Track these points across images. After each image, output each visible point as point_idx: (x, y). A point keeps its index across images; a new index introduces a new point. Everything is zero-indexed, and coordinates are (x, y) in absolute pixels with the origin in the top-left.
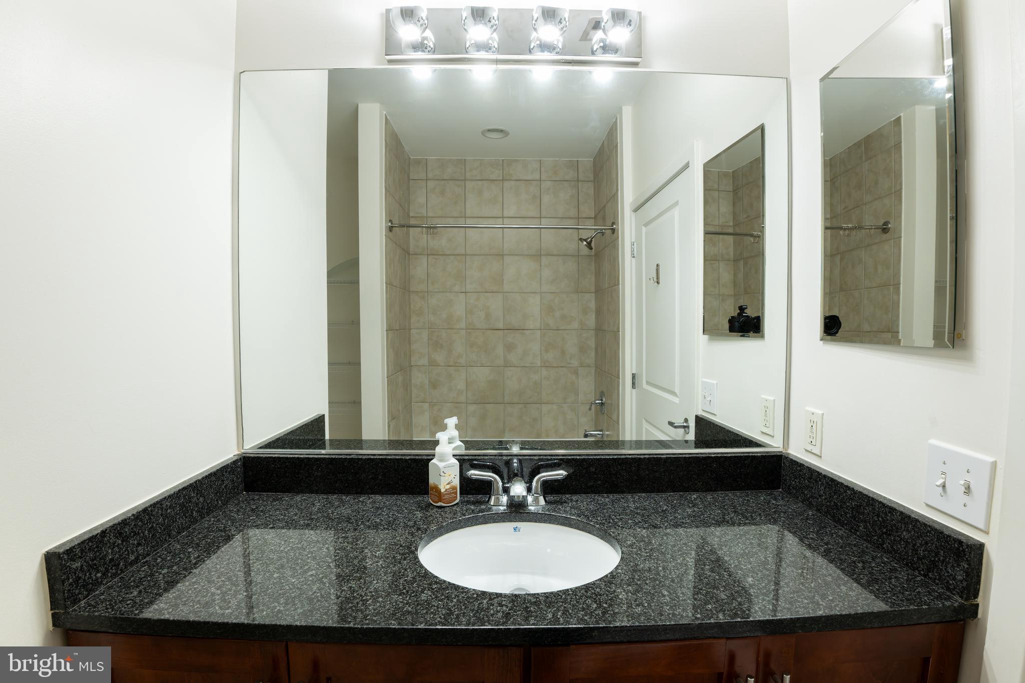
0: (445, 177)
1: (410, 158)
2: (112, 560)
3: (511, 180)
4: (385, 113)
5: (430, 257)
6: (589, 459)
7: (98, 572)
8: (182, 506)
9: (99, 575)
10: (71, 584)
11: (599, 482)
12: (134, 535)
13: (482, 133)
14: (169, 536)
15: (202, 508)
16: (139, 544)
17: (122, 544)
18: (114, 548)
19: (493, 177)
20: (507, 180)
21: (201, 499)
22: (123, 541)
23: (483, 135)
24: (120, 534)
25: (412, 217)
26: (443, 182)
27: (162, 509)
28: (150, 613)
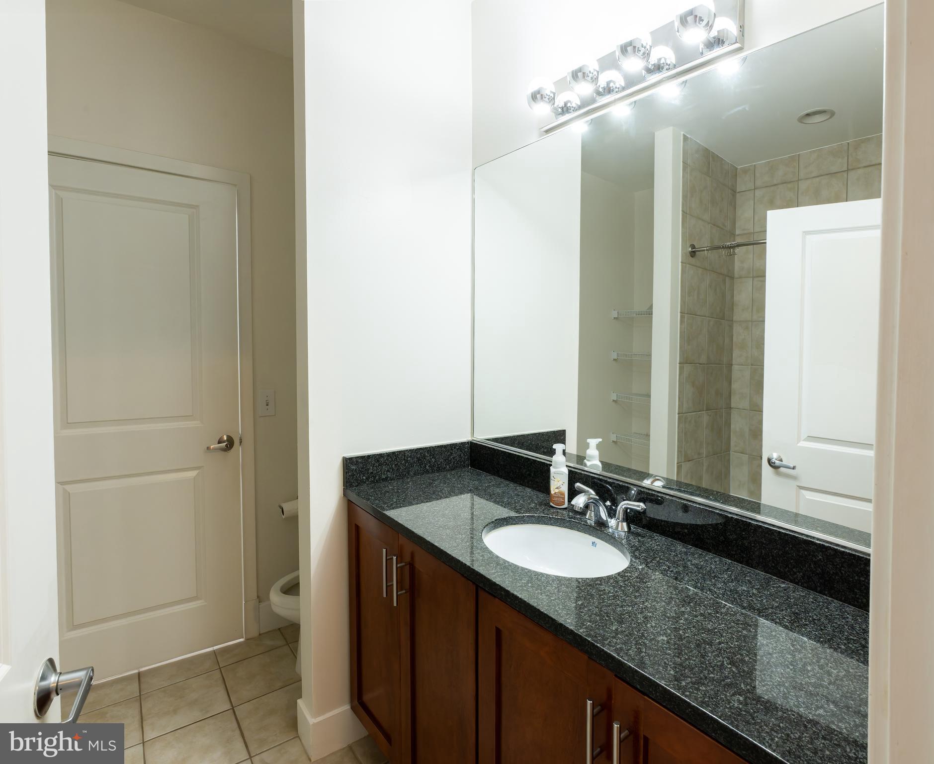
0: (775, 182)
1: (737, 169)
2: (372, 473)
3: (859, 168)
4: (682, 133)
5: (756, 279)
6: (677, 501)
7: (364, 476)
8: (419, 459)
9: (364, 478)
10: (350, 476)
11: (686, 531)
12: (386, 465)
13: (798, 120)
14: (408, 474)
15: (433, 466)
16: (388, 471)
17: (378, 467)
18: (374, 467)
19: (834, 169)
20: (853, 169)
21: (433, 460)
22: (379, 465)
23: (802, 123)
24: (378, 461)
25: (738, 235)
26: (772, 188)
27: (405, 456)
28: (392, 514)
